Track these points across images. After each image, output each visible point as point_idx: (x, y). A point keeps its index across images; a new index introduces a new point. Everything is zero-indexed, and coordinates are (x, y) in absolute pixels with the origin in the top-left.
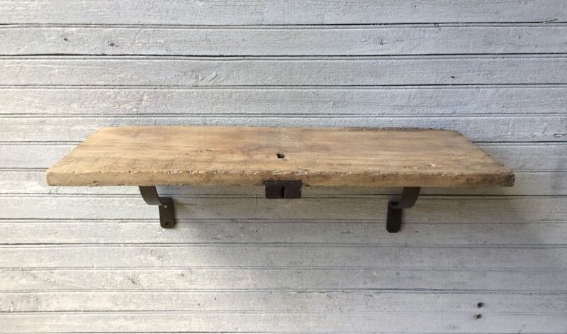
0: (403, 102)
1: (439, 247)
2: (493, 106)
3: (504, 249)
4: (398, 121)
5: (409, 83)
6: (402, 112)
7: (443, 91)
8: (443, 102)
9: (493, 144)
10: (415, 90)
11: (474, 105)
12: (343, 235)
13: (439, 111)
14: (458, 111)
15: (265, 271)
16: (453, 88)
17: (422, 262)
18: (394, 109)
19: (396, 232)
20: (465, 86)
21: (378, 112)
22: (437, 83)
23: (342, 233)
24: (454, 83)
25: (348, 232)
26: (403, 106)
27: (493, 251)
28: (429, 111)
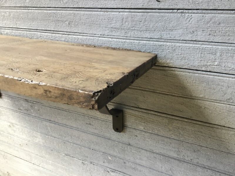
0: (118, 25)
1: (153, 153)
2: (199, 33)
3: (209, 171)
4: (114, 42)
5: (120, 6)
6: (118, 34)
7: (150, 16)
8: (151, 26)
9: (199, 72)
10: (126, 14)
11: (180, 31)
12: (87, 125)
13: (147, 35)
14: (165, 37)
15: (47, 136)
16: (159, 13)
17: (141, 159)
18: (112, 31)
19: (120, 132)
20: (171, 11)
21: (100, 33)
22: (144, 7)
23: (86, 124)
24: (159, 7)
25: (90, 124)
26: (118, 29)
27: (199, 169)
28: (139, 34)
